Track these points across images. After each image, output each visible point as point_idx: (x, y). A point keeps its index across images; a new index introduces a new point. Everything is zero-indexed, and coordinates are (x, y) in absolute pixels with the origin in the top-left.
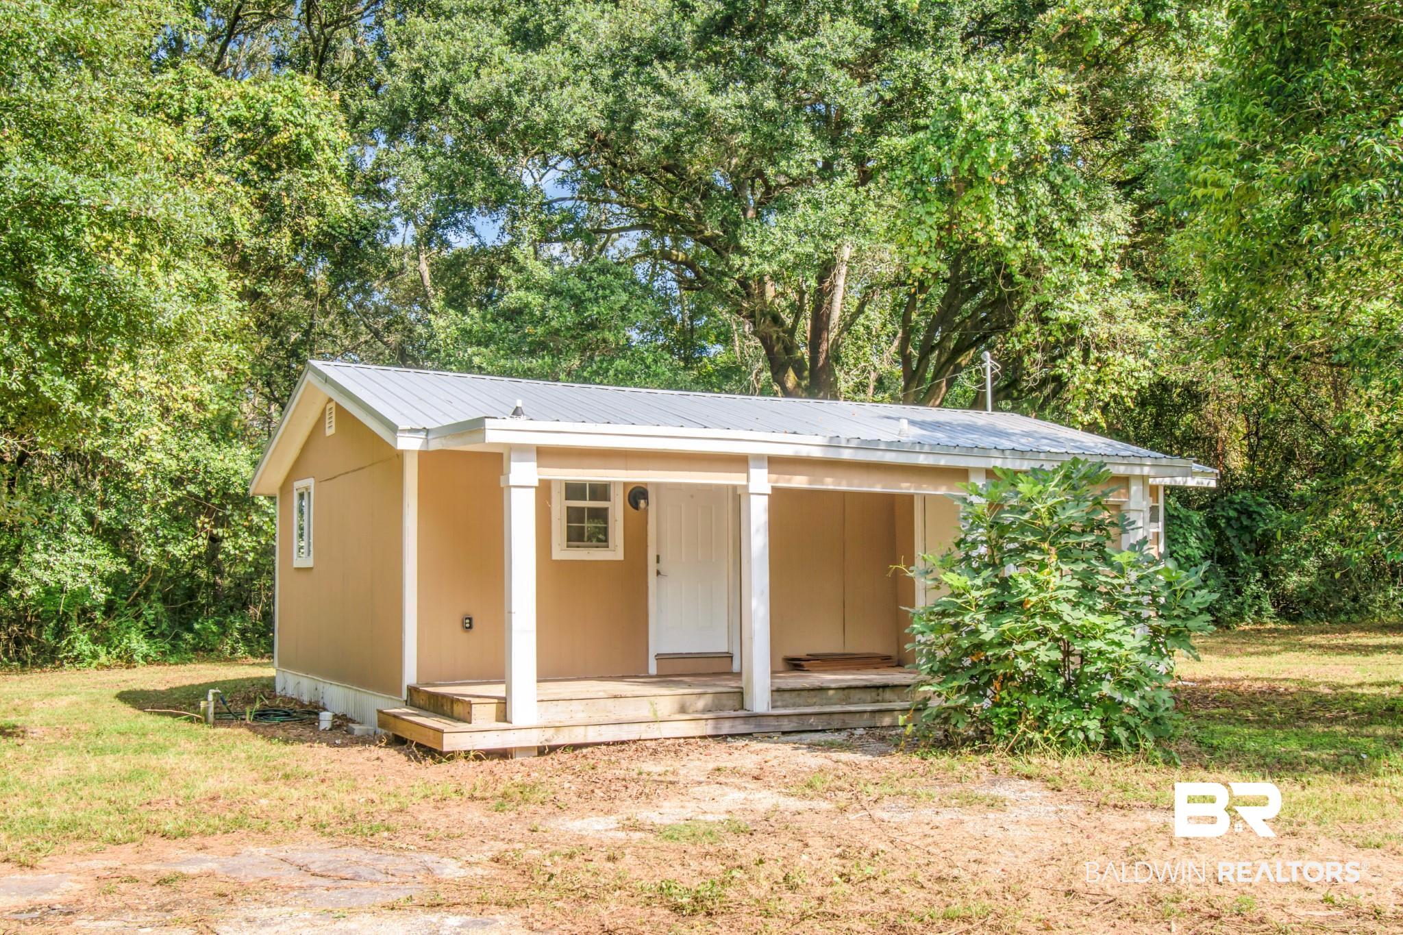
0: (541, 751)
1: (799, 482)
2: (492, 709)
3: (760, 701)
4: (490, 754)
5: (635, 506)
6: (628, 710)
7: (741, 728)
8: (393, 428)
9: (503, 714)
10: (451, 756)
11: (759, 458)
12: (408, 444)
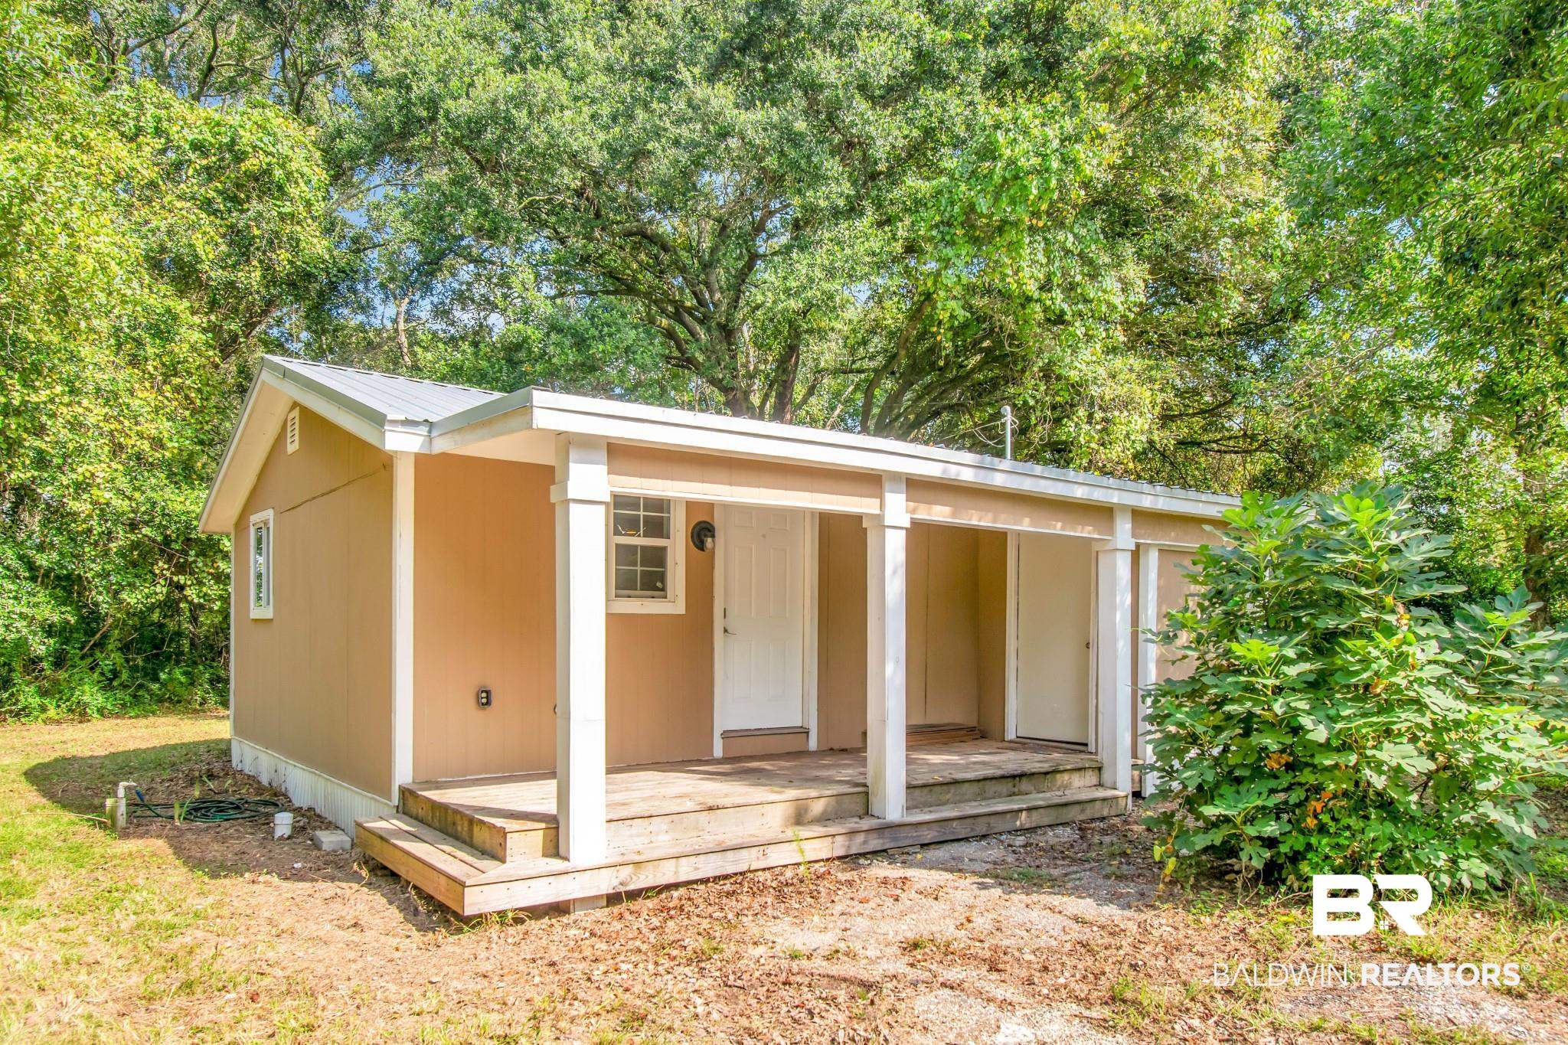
0: (613, 899)
1: (940, 513)
2: (537, 837)
3: (893, 805)
4: (537, 912)
5: (700, 545)
6: (727, 828)
7: (875, 844)
8: (378, 419)
9: (555, 848)
10: (477, 921)
11: (895, 476)
12: (401, 442)
